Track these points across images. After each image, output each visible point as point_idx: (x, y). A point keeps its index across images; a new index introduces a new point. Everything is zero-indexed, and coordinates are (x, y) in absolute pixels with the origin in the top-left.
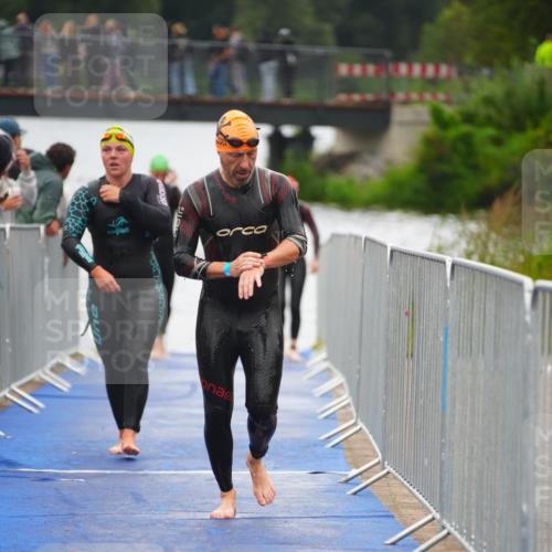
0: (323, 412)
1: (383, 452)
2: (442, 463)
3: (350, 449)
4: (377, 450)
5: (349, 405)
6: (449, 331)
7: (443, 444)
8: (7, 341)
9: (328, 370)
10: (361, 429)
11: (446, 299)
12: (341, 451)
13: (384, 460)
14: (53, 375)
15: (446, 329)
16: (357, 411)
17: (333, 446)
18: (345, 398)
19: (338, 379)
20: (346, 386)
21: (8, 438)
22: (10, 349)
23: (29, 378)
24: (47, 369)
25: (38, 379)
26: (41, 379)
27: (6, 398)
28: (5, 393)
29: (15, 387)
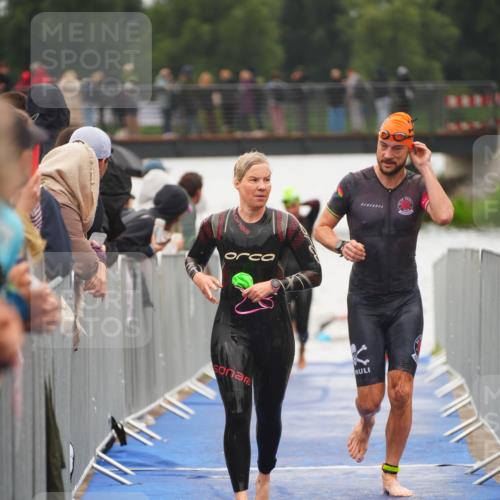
0: (446, 411)
3: (472, 443)
5: (470, 403)
8: (161, 355)
10: (483, 425)
12: (464, 445)
14: (200, 385)
16: (479, 408)
17: (458, 441)
18: (465, 398)
19: (457, 381)
20: (466, 387)
21: (165, 441)
22: (163, 363)
23: (179, 388)
24: (194, 380)
25: (187, 389)
26: (191, 389)
27: (161, 406)
28: (160, 402)
29: (168, 396)
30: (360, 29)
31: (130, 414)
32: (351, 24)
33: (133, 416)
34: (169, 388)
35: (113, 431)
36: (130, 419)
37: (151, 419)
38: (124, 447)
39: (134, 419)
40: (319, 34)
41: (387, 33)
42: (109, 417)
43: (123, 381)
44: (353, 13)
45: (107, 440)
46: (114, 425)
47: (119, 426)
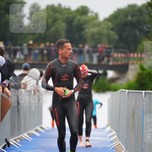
0: (109, 140)
1: (126, 149)
2: (142, 149)
3: (117, 149)
4: (124, 148)
5: (116, 138)
6: (144, 112)
7: (142, 143)
8: (23, 121)
9: (111, 131)
10: (120, 144)
11: (143, 103)
12: (114, 150)
13: (126, 150)
15: (143, 111)
16: (119, 139)
17: (112, 148)
19: (114, 132)
20: (116, 134)
21: (22, 146)
22: (23, 124)
23: (28, 132)
24: (33, 130)
25: (31, 133)
26: (32, 133)
27: (22, 137)
28: (22, 135)
29: (24, 134)
30: (89, 35)
31: (12, 138)
32: (86, 33)
33: (13, 139)
34: (25, 132)
35: (6, 143)
36: (11, 140)
37: (18, 141)
38: (9, 148)
39: (13, 140)
40: (77, 36)
41: (97, 36)
42: (5, 138)
43: (10, 128)
44: (87, 30)
45: (4, 145)
46: (6, 141)
47: (8, 141)
